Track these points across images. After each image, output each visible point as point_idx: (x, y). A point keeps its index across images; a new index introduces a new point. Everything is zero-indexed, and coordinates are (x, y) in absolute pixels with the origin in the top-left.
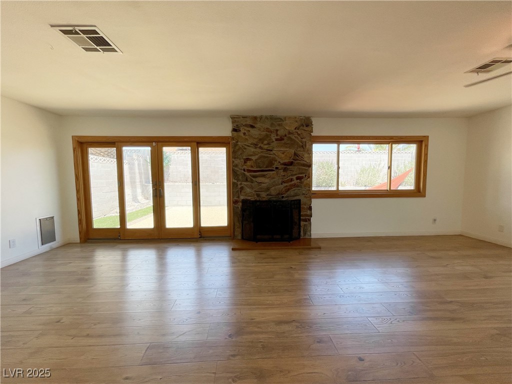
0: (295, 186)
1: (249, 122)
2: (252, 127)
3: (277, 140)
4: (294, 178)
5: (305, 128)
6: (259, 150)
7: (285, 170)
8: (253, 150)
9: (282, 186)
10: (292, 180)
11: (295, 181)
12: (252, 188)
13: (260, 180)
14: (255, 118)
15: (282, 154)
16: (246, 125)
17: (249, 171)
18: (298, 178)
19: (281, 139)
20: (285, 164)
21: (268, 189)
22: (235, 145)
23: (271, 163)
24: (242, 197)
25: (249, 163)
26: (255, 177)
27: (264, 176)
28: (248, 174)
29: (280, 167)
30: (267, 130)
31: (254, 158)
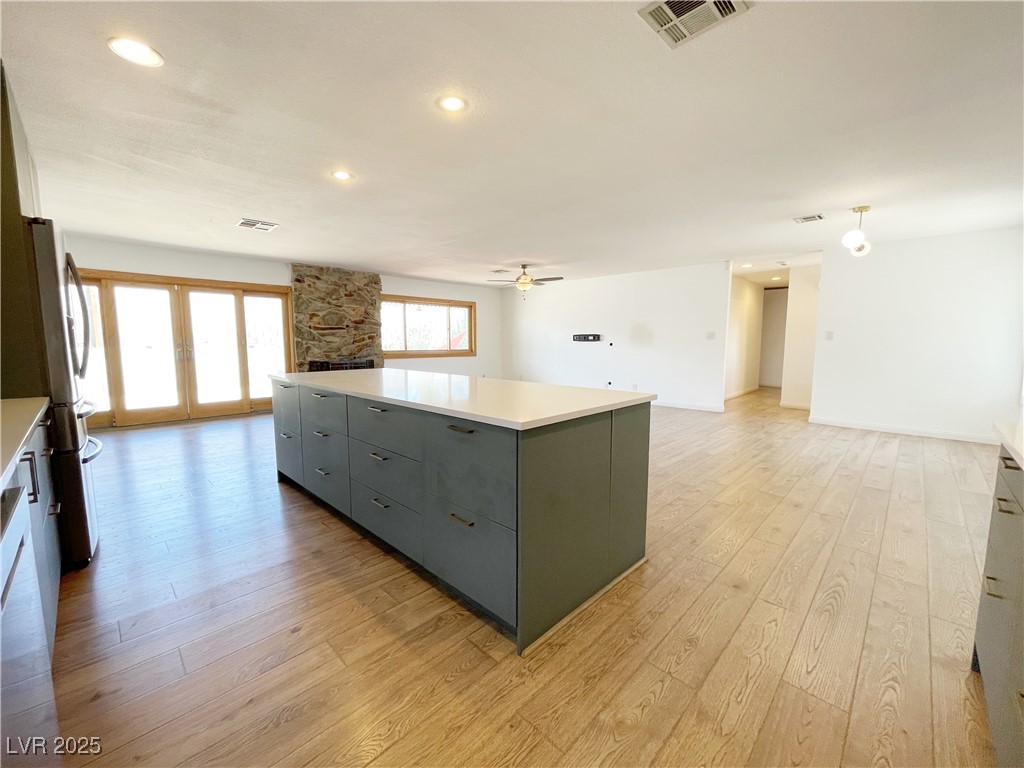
0: (366, 345)
1: (315, 273)
2: (318, 278)
3: (346, 295)
4: (366, 337)
5: (375, 286)
6: (327, 305)
7: (356, 329)
8: (320, 304)
9: (353, 346)
10: (364, 339)
11: (368, 341)
12: (320, 348)
13: (328, 338)
14: (321, 269)
15: (352, 311)
16: (311, 276)
17: (316, 328)
18: (369, 338)
19: (350, 295)
20: (356, 322)
21: (339, 349)
22: (298, 298)
23: (341, 320)
24: (309, 359)
25: (315, 319)
26: (323, 335)
27: (333, 334)
28: (315, 332)
29: (351, 325)
30: (335, 283)
31: (321, 314)
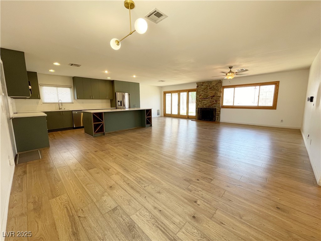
0: (214, 103)
1: (201, 84)
2: (202, 85)
3: (209, 89)
5: (219, 84)
6: (204, 92)
7: (212, 98)
8: (202, 92)
9: (210, 104)
10: (213, 102)
11: (215, 102)
12: (201, 104)
14: (203, 82)
15: (210, 93)
16: (201, 85)
17: (201, 99)
18: (215, 101)
19: (211, 88)
20: (211, 96)
21: (206, 105)
22: (197, 91)
23: (207, 96)
24: (198, 107)
25: (201, 96)
26: (202, 101)
27: (205, 100)
28: (200, 100)
29: (210, 97)
30: (207, 86)
31: (202, 95)
